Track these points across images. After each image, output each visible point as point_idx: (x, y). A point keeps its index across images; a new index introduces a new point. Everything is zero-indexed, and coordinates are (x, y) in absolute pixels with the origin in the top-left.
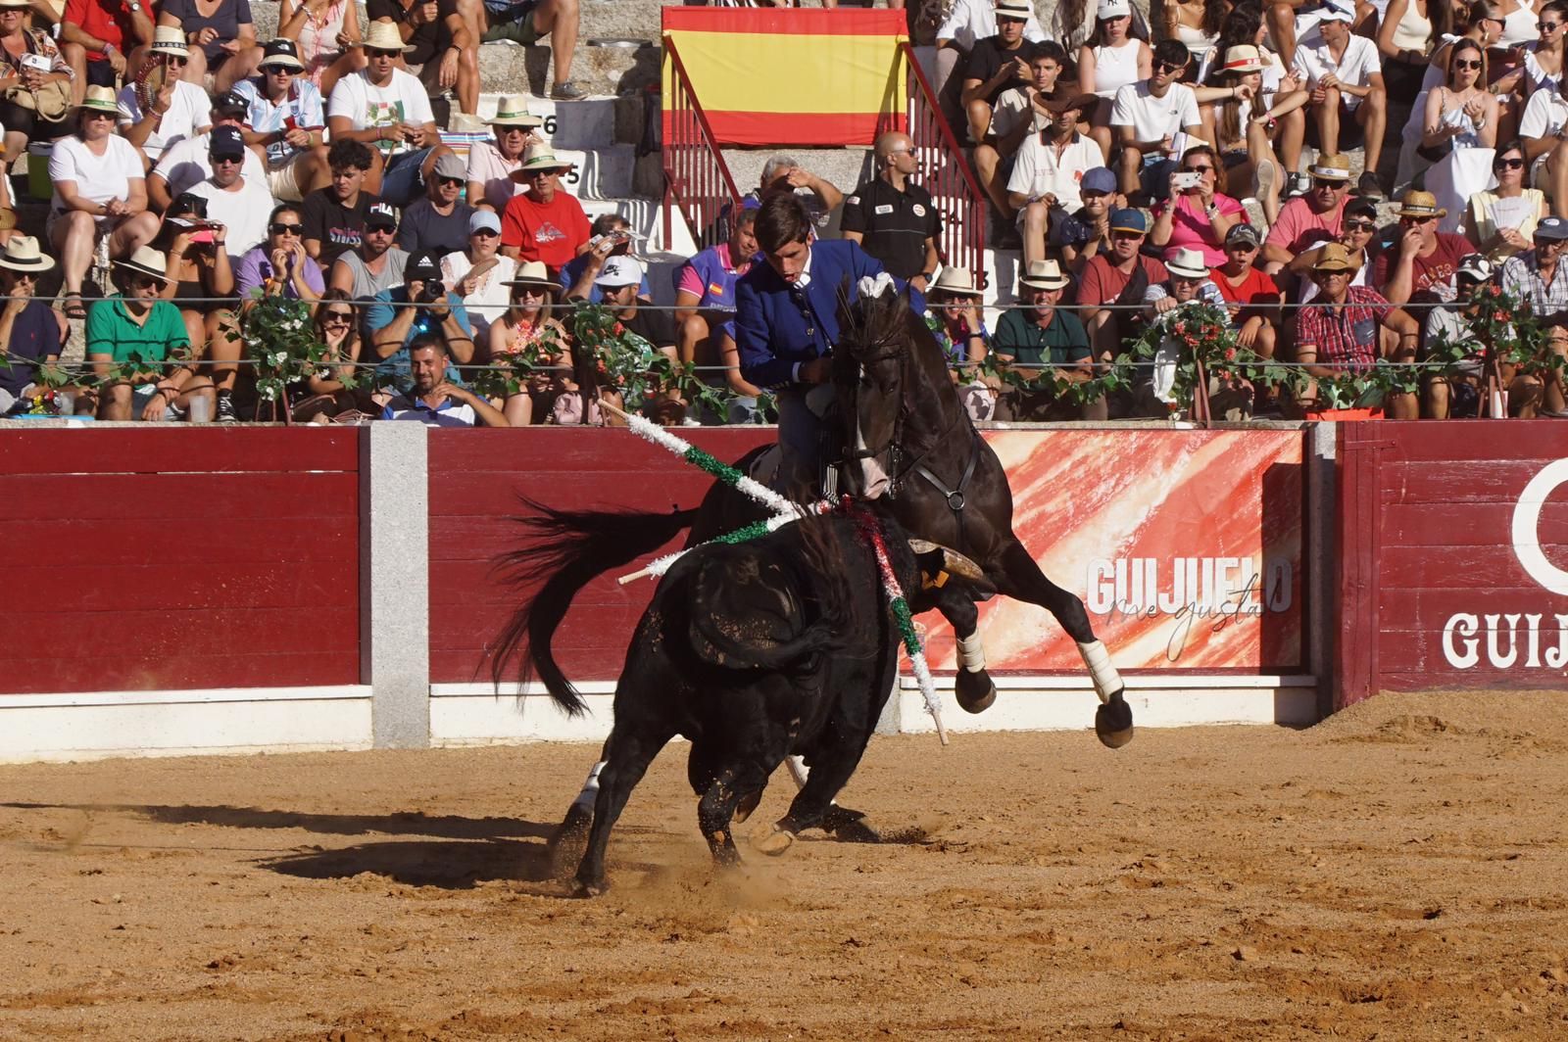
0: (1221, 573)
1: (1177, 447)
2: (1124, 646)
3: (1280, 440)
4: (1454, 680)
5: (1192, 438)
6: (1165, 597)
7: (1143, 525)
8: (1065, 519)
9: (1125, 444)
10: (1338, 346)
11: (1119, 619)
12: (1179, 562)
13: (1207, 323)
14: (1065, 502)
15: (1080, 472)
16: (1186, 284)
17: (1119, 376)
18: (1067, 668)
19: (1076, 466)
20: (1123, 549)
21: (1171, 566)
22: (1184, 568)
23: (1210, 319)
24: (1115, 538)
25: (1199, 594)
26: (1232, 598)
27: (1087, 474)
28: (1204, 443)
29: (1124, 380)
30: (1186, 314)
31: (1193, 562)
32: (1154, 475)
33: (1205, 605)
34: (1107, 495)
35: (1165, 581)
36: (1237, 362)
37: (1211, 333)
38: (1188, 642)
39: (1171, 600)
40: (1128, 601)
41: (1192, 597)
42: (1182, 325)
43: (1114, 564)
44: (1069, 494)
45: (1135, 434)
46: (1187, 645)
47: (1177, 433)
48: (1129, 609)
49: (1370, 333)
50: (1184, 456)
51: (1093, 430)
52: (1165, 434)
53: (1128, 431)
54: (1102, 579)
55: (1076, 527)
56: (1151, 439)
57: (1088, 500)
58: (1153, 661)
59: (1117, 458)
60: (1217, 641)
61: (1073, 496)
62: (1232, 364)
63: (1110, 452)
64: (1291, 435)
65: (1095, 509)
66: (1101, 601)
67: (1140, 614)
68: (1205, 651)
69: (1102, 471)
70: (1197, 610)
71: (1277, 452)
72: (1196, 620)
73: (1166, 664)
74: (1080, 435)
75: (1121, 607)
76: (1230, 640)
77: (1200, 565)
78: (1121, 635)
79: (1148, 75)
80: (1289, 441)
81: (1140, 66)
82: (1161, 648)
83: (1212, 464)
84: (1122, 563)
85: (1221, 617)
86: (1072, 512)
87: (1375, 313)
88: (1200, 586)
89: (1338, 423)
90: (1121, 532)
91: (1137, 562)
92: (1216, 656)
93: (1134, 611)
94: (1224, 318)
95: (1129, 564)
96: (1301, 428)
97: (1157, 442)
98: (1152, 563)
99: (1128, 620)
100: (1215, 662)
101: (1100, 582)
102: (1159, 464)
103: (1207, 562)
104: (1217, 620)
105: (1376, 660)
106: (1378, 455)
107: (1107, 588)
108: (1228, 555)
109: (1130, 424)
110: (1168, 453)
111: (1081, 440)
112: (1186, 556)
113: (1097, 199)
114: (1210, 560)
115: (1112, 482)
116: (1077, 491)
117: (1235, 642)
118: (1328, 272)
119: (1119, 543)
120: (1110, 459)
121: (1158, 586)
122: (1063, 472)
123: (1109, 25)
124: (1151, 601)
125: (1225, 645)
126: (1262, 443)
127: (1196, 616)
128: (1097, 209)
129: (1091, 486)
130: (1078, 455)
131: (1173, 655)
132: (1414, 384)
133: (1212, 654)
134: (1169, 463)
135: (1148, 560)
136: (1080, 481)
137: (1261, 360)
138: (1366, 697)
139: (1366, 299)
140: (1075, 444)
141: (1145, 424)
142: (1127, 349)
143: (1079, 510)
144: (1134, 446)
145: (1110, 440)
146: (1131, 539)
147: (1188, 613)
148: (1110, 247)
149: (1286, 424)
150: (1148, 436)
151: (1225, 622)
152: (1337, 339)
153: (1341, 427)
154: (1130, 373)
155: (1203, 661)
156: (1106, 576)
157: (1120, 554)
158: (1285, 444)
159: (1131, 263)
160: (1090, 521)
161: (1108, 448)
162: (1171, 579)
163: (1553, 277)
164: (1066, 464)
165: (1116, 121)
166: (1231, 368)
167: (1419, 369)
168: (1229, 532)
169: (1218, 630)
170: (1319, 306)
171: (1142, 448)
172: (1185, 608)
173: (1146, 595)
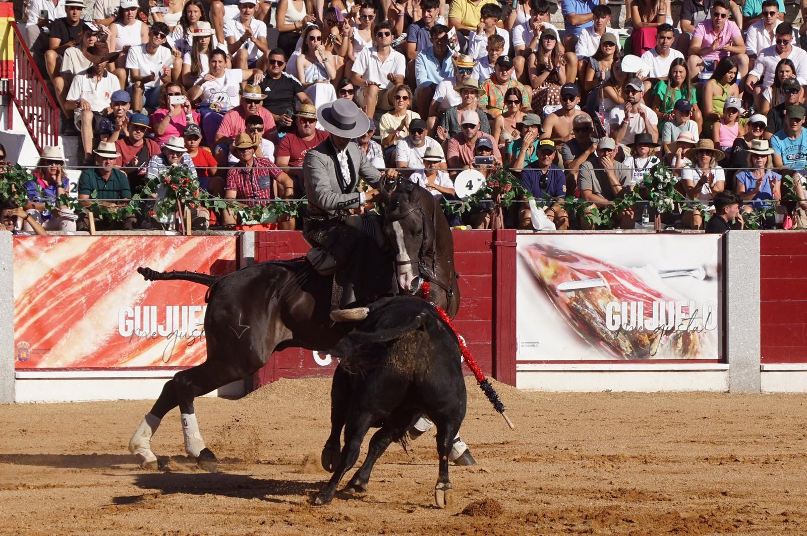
0: (192, 314)
1: (168, 245)
2: (139, 354)
3: (224, 241)
4: (319, 372)
5: (176, 240)
6: (161, 327)
7: (149, 287)
8: (106, 285)
9: (140, 244)
10: (250, 190)
11: (136, 339)
12: (169, 308)
13: (182, 177)
14: (106, 275)
15: (115, 259)
16: (175, 156)
17: (135, 206)
18: (108, 367)
19: (112, 256)
20: (138, 301)
21: (165, 310)
22: (172, 311)
23: (183, 175)
24: (134, 295)
25: (180, 325)
26: (198, 327)
27: (119, 260)
28: (183, 243)
29: (137, 209)
30: (172, 173)
31: (177, 308)
32: (155, 260)
33: (184, 331)
34: (129, 271)
35: (162, 318)
36: (199, 199)
37: (185, 183)
38: (175, 352)
39: (165, 329)
40: (141, 329)
41: (176, 327)
42: (169, 178)
43: (134, 309)
44: (108, 271)
45: (145, 238)
46: (173, 354)
47: (167, 238)
48: (142, 334)
49: (268, 183)
50: (172, 250)
51: (121, 236)
52: (161, 238)
53: (141, 237)
54: (127, 318)
55: (112, 289)
56: (153, 241)
57: (120, 274)
58: (155, 362)
59: (135, 251)
60: (190, 351)
61: (111, 272)
62: (196, 199)
63: (131, 248)
64: (230, 239)
65: (123, 279)
66: (126, 330)
67: (148, 337)
68: (183, 357)
69: (127, 258)
70: (179, 335)
71: (222, 248)
72: (178, 339)
73: (162, 364)
74: (115, 238)
75: (137, 333)
76: (197, 351)
77: (180, 310)
78: (138, 348)
79: (146, 41)
80: (229, 242)
81: (142, 36)
82: (160, 355)
83: (188, 255)
84: (138, 309)
85: (192, 338)
86: (110, 280)
87: (270, 172)
88: (180, 321)
89: (256, 232)
90: (137, 291)
91: (146, 308)
92: (189, 360)
93: (144, 335)
94: (192, 174)
95: (142, 310)
96: (235, 235)
97: (157, 243)
98: (154, 309)
99: (141, 340)
100: (190, 363)
101: (126, 319)
102: (158, 254)
103: (185, 308)
104: (190, 340)
105: (277, 361)
106: (278, 249)
107: (130, 323)
108: (196, 304)
109: (141, 232)
110: (163, 249)
111: (115, 241)
112: (173, 305)
113: (121, 107)
114: (186, 307)
115: (133, 265)
116: (113, 270)
117: (200, 352)
118: (243, 150)
119: (136, 298)
120: (131, 252)
121: (158, 322)
122: (106, 259)
123: (127, 13)
124: (154, 330)
125: (195, 353)
126: (214, 243)
127: (178, 338)
128: (122, 113)
129: (121, 266)
130: (113, 249)
131: (166, 359)
132: (295, 211)
133: (187, 358)
134: (163, 254)
135: (152, 307)
136: (115, 264)
137: (212, 197)
138: (271, 382)
139: (265, 165)
140: (112, 243)
141: (149, 232)
142: (139, 191)
143: (114, 279)
144: (145, 244)
145: (131, 241)
146: (143, 296)
147: (174, 336)
148: (128, 134)
149: (226, 233)
150: (151, 239)
151: (194, 341)
152: (249, 186)
153: (258, 234)
154: (141, 205)
155: (182, 362)
156: (129, 316)
157: (137, 304)
158: (227, 244)
159: (140, 143)
160: (120, 286)
161: (130, 245)
162: (165, 318)
163: (367, 152)
164: (107, 255)
165: (129, 65)
166: (196, 202)
167: (298, 203)
168: (197, 292)
169: (191, 345)
170: (239, 168)
171: (148, 246)
172: (173, 333)
173: (151, 327)
